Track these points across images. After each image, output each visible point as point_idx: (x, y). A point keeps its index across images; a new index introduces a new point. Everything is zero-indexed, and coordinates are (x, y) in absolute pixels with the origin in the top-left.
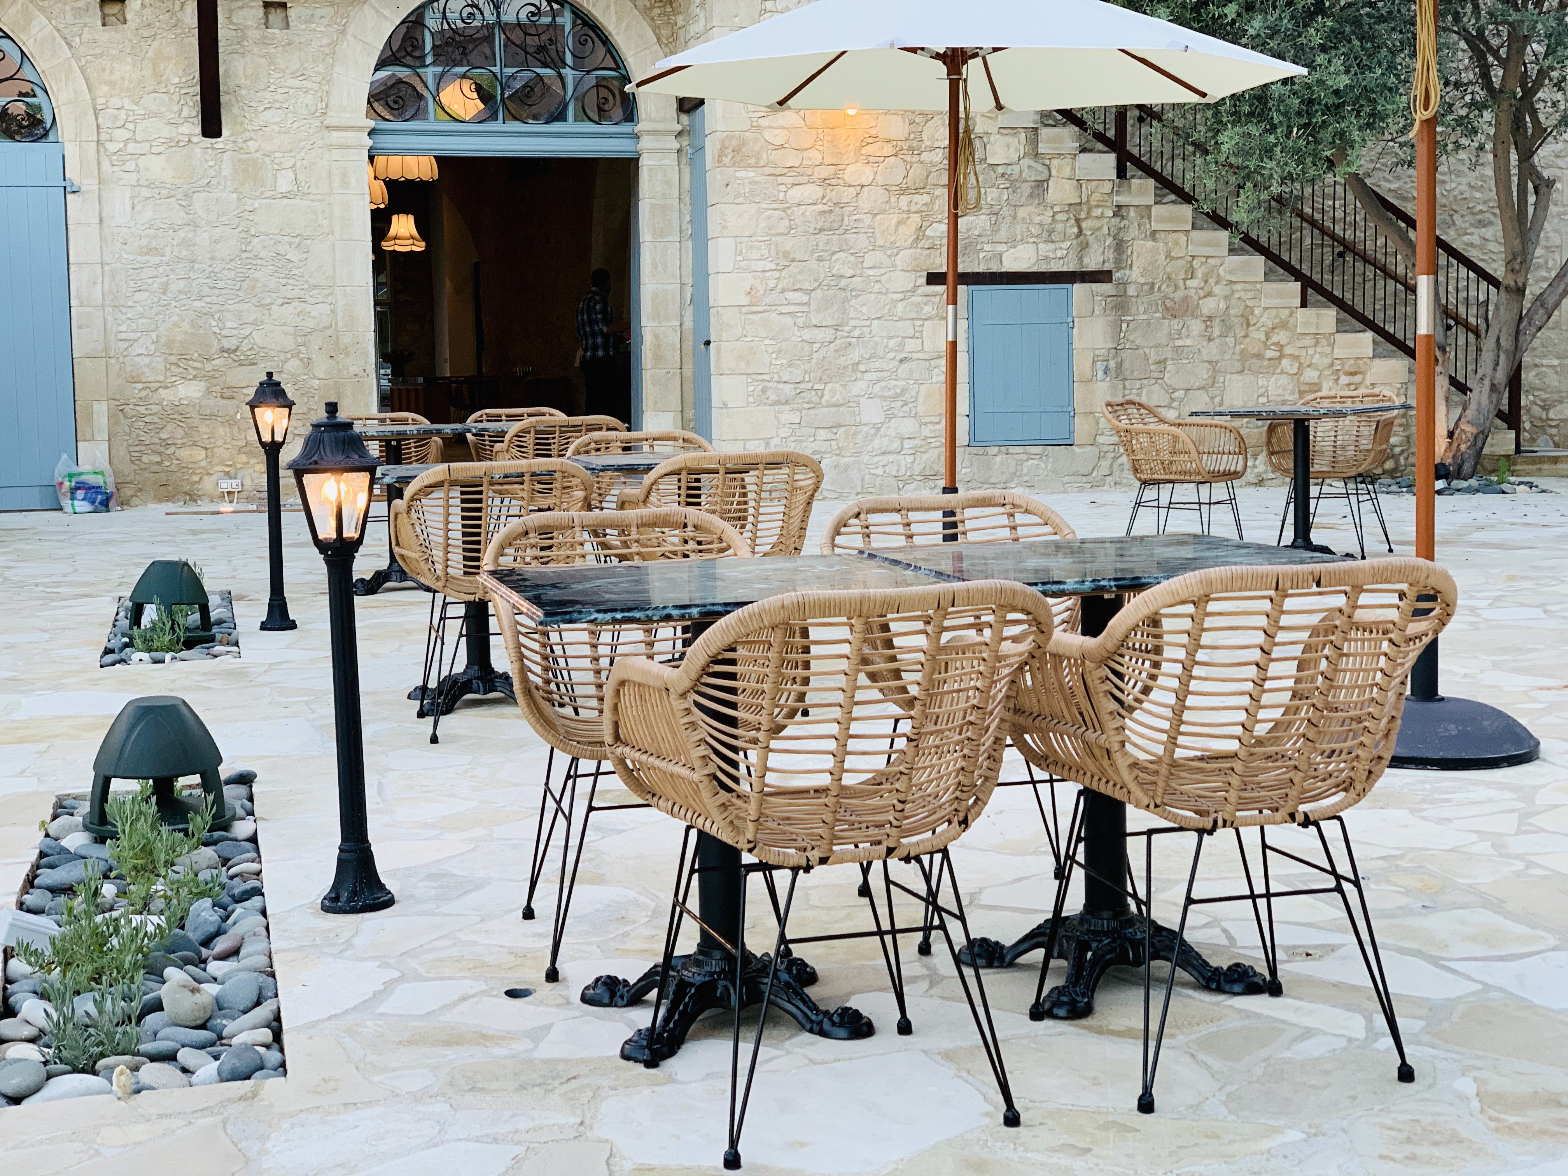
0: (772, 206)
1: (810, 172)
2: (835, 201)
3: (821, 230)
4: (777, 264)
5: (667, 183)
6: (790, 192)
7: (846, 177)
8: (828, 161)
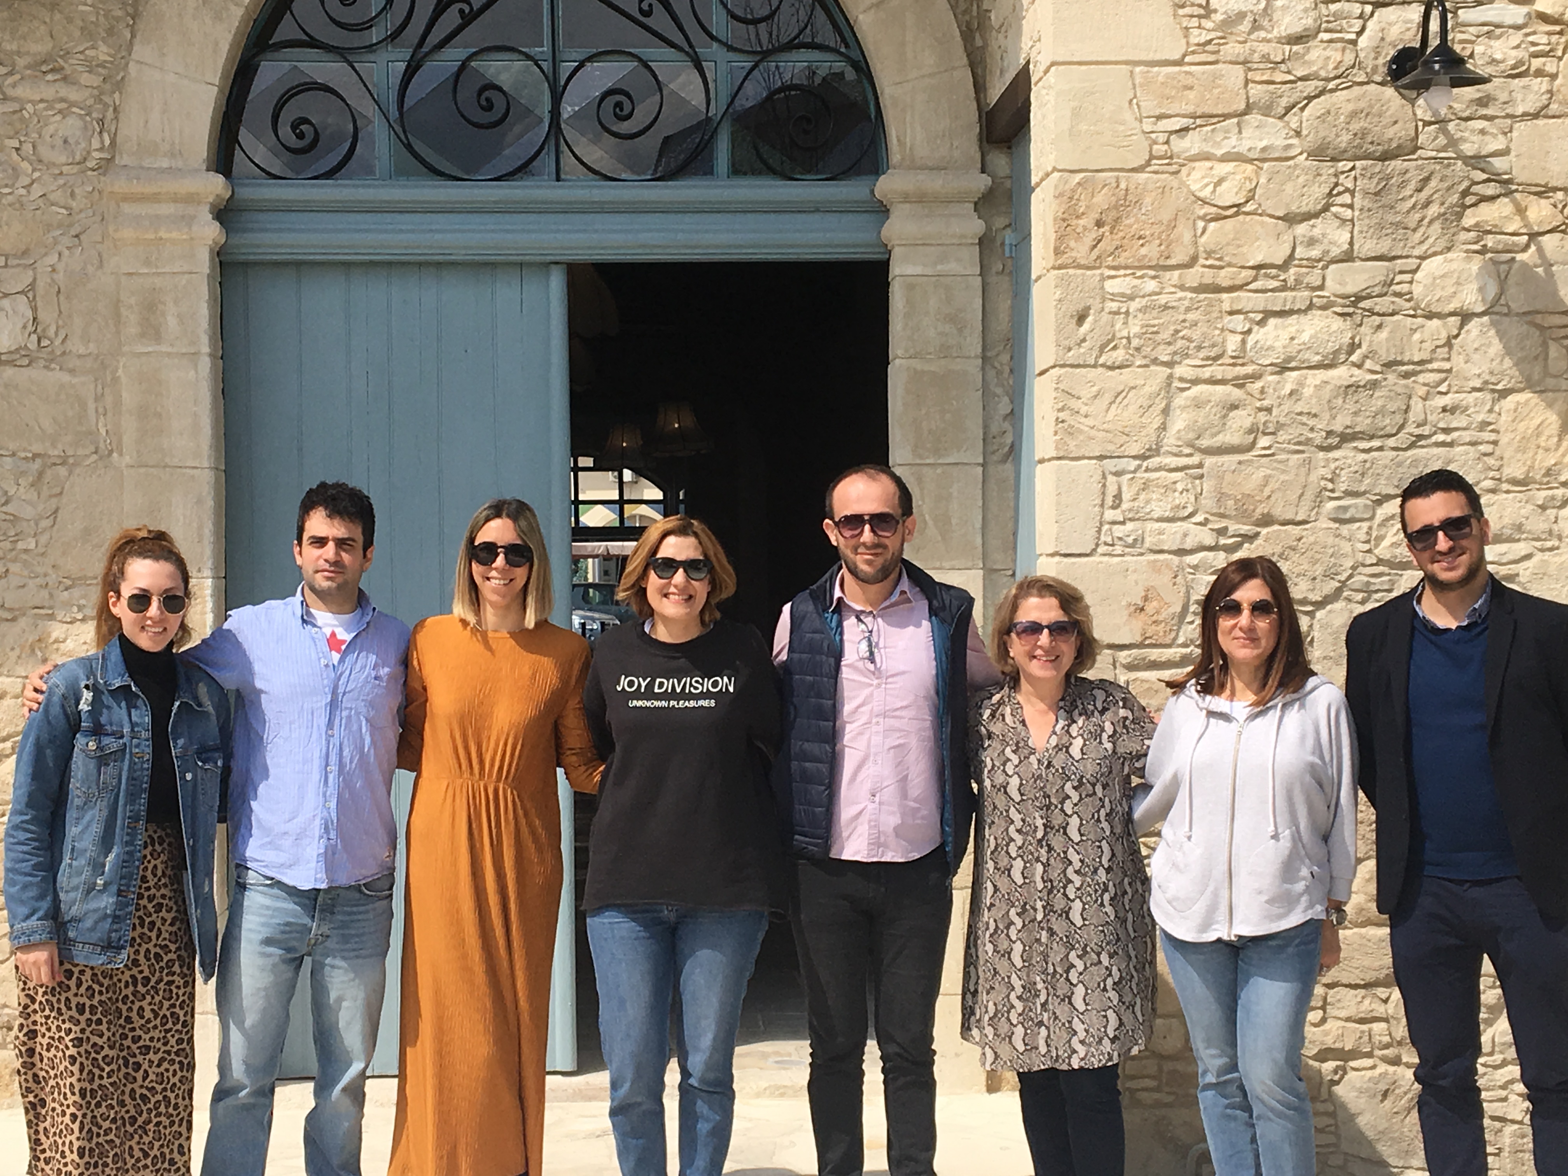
0: (1206, 373)
1: (1314, 278)
2: (1385, 357)
3: (1346, 438)
4: (1222, 532)
5: (952, 319)
6: (1259, 335)
7: (1417, 290)
8: (1366, 246)
